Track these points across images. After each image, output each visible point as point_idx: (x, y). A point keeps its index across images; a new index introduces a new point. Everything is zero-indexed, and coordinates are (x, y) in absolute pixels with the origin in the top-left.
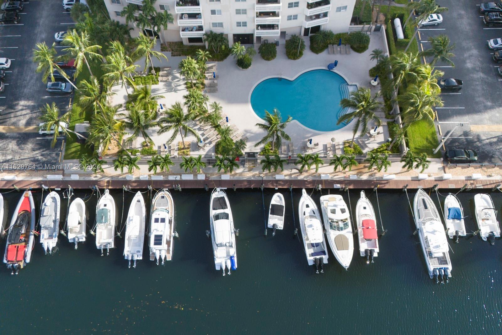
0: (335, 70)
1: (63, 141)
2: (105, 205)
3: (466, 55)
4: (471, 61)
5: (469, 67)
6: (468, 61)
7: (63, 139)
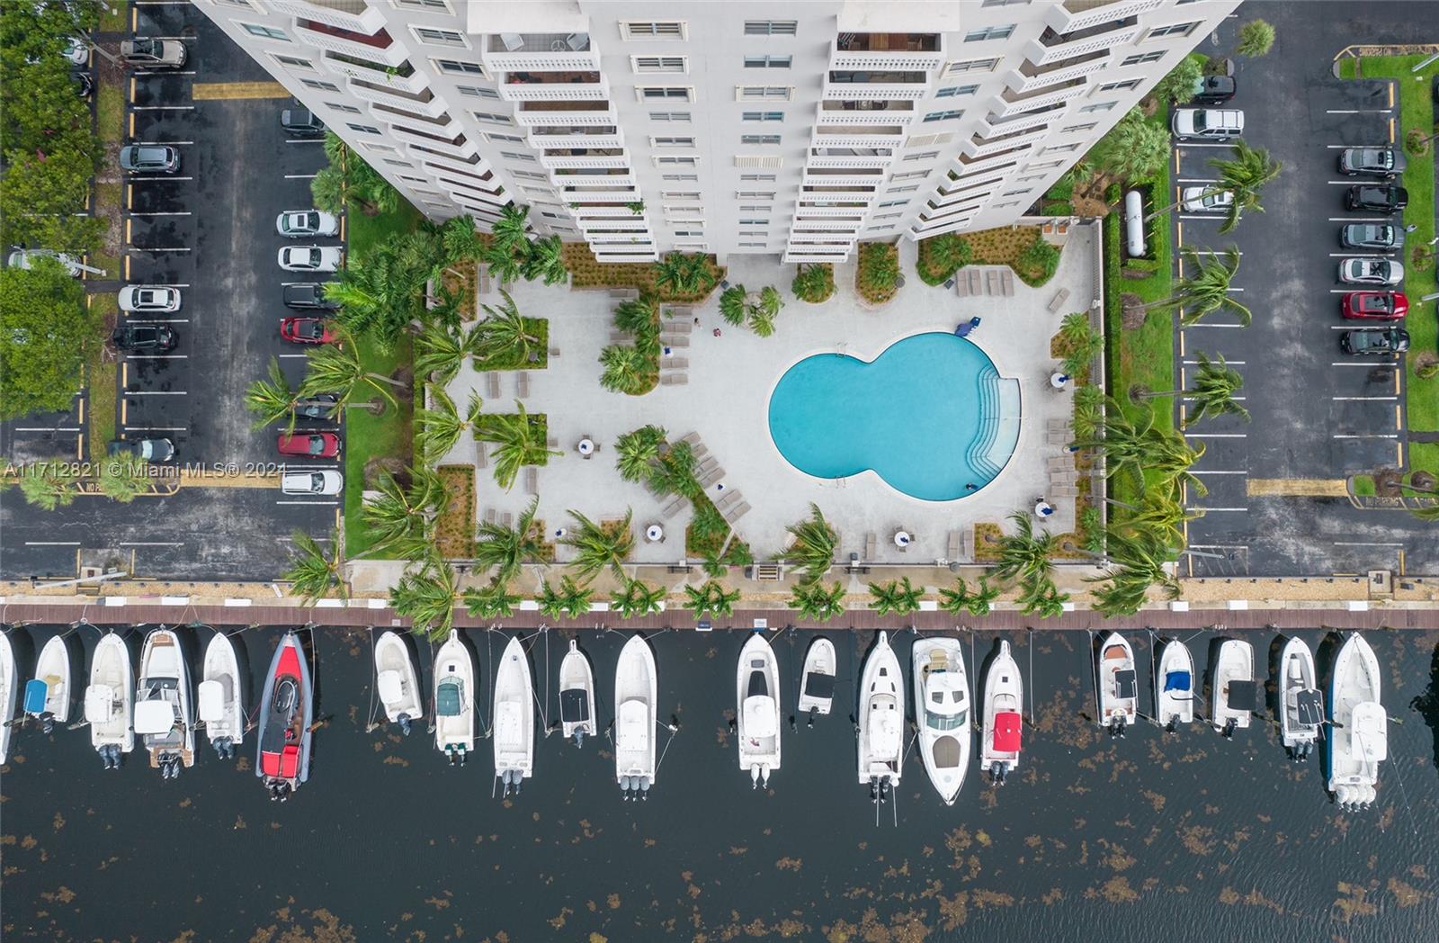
0: (972, 337)
1: (338, 511)
2: (452, 668)
3: (1275, 295)
4: (1285, 310)
5: (1276, 327)
6: (1276, 311)
7: (337, 506)
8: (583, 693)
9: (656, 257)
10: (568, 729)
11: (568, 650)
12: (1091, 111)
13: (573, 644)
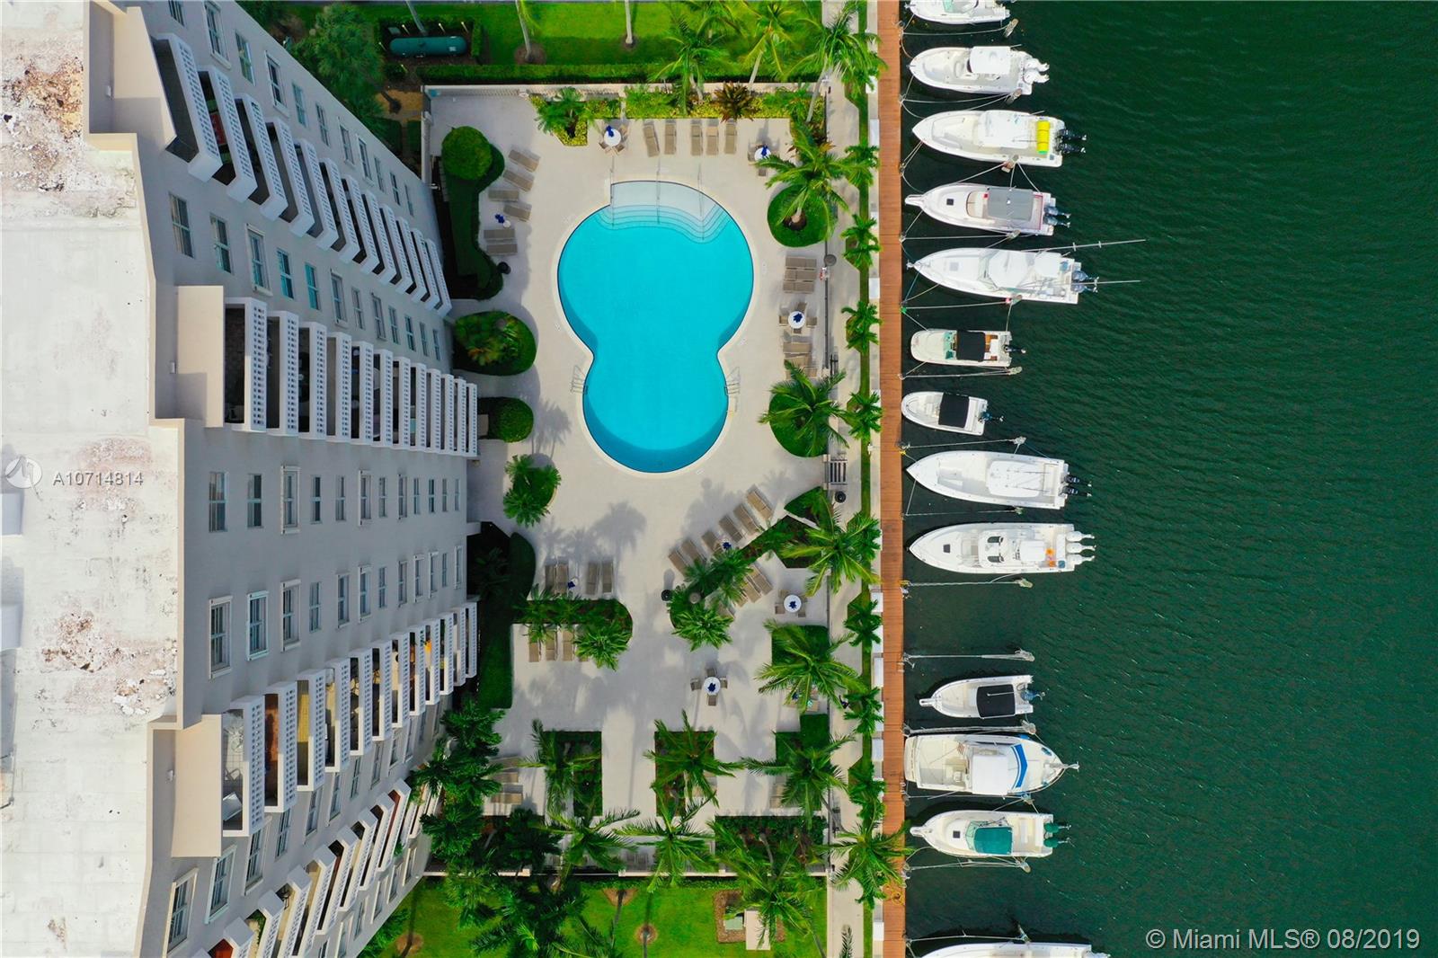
2: (956, 835)
8: (982, 692)
9: (473, 607)
10: (1023, 708)
11: (931, 709)
12: (303, 111)
13: (924, 703)
